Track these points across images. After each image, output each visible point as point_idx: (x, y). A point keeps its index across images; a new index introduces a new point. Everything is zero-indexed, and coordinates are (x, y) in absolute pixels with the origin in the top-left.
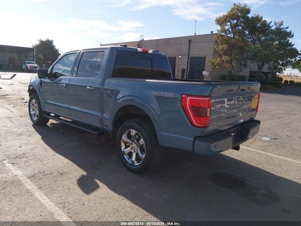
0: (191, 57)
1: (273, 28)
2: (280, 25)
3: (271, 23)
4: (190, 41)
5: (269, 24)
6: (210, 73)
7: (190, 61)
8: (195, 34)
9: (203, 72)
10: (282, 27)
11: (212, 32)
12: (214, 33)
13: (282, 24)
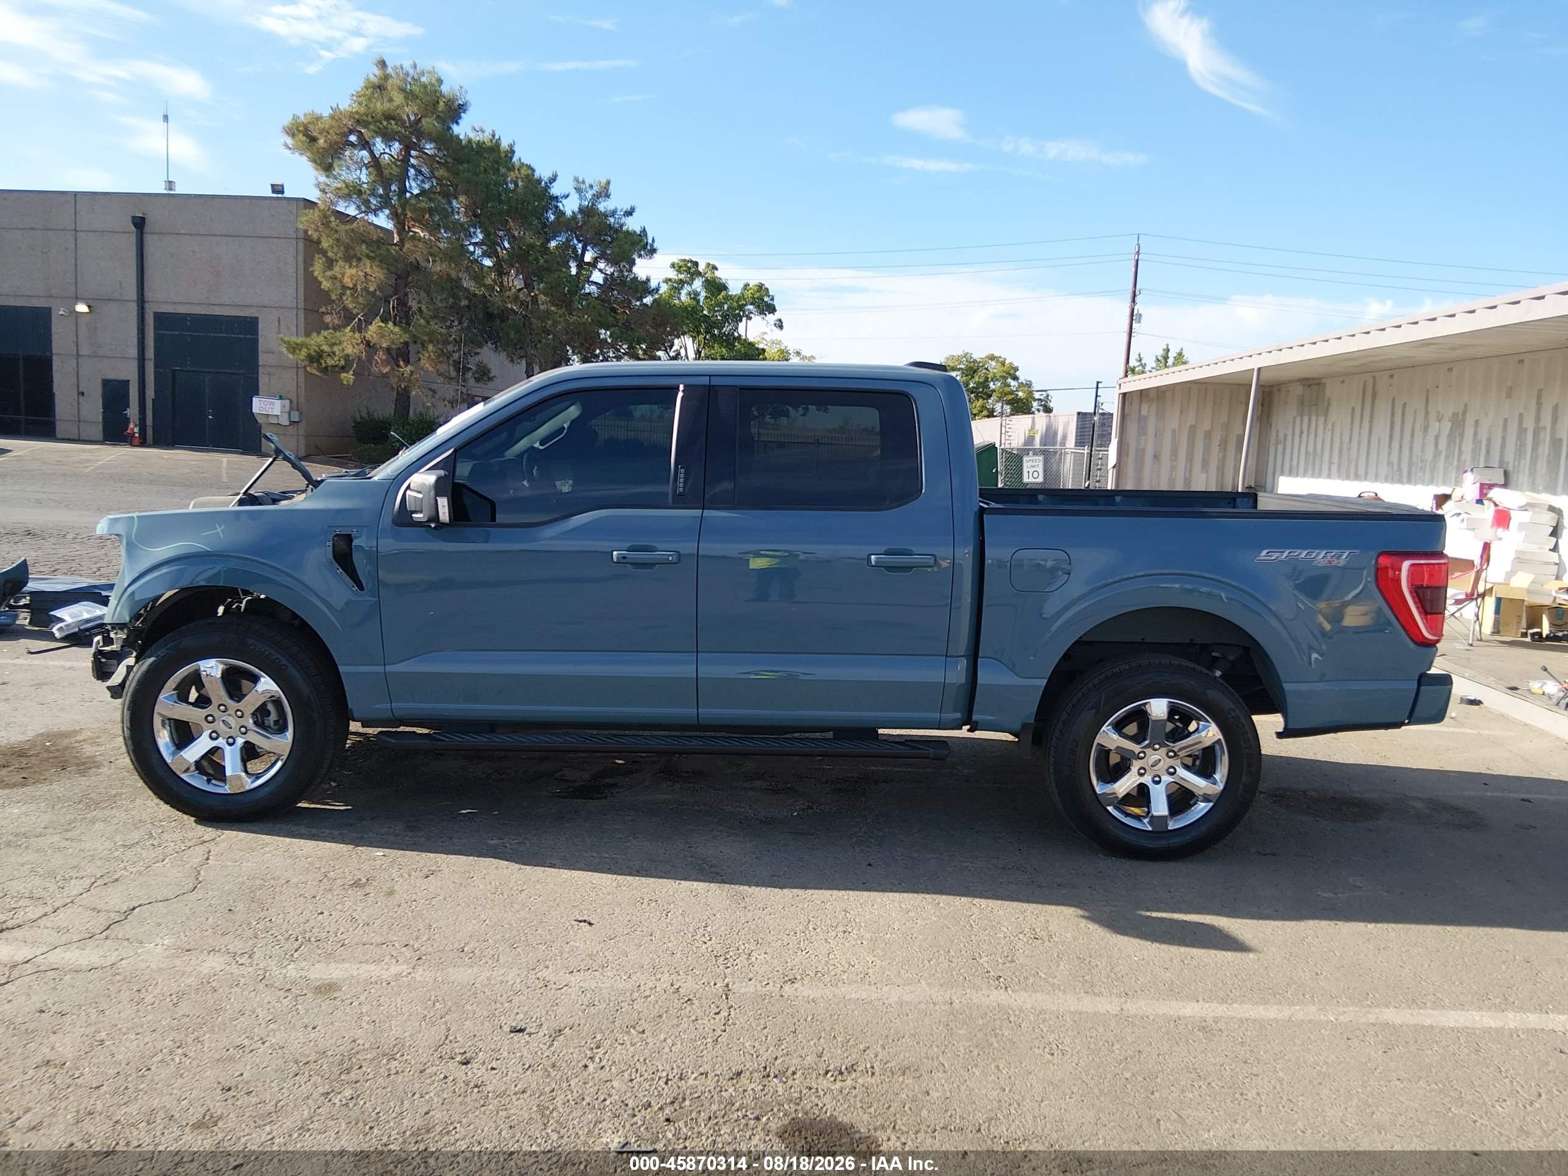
0: (159, 317)
1: (570, 206)
2: (597, 196)
3: (553, 179)
4: (140, 223)
5: (547, 187)
6: (295, 407)
7: (158, 339)
8: (170, 184)
9: (255, 400)
10: (603, 206)
11: (278, 189)
12: (288, 194)
13: (604, 192)
